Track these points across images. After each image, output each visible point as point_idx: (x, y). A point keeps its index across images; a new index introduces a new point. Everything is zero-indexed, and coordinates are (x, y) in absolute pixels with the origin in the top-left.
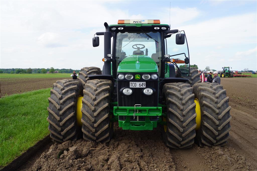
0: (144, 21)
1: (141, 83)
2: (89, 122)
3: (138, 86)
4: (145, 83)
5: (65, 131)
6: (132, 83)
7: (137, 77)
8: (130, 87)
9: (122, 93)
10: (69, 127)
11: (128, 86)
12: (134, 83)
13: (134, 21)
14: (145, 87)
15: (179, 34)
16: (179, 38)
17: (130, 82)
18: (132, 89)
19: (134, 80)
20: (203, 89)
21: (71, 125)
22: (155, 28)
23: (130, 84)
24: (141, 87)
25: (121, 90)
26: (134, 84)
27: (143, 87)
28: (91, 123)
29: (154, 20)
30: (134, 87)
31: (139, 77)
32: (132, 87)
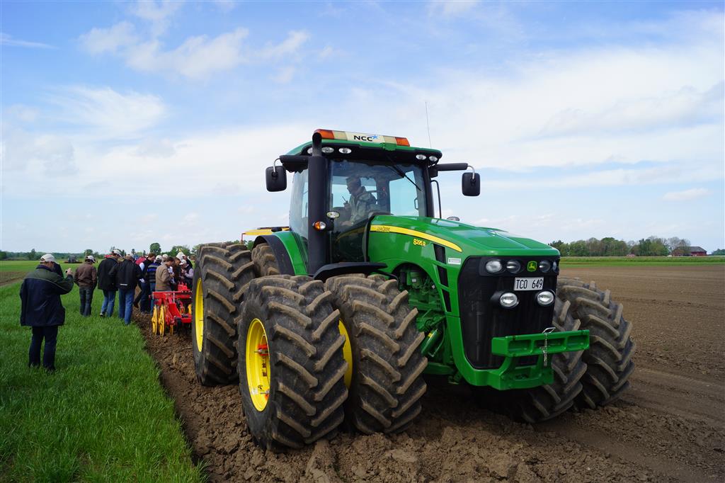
0: (375, 137)
1: (536, 280)
2: (387, 384)
3: (529, 288)
4: (543, 279)
5: (325, 413)
6: (521, 279)
7: (531, 267)
8: (516, 289)
9: (497, 304)
10: (337, 402)
11: (510, 289)
12: (524, 279)
13: (355, 137)
14: (541, 289)
15: (472, 174)
16: (471, 182)
17: (516, 279)
18: (517, 293)
19: (526, 274)
20: (575, 290)
21: (342, 397)
22: (418, 157)
23: (516, 282)
24: (536, 289)
25: (496, 296)
26: (523, 283)
27: (538, 289)
28: (390, 386)
29: (397, 138)
30: (523, 289)
31: (533, 267)
32: (519, 289)
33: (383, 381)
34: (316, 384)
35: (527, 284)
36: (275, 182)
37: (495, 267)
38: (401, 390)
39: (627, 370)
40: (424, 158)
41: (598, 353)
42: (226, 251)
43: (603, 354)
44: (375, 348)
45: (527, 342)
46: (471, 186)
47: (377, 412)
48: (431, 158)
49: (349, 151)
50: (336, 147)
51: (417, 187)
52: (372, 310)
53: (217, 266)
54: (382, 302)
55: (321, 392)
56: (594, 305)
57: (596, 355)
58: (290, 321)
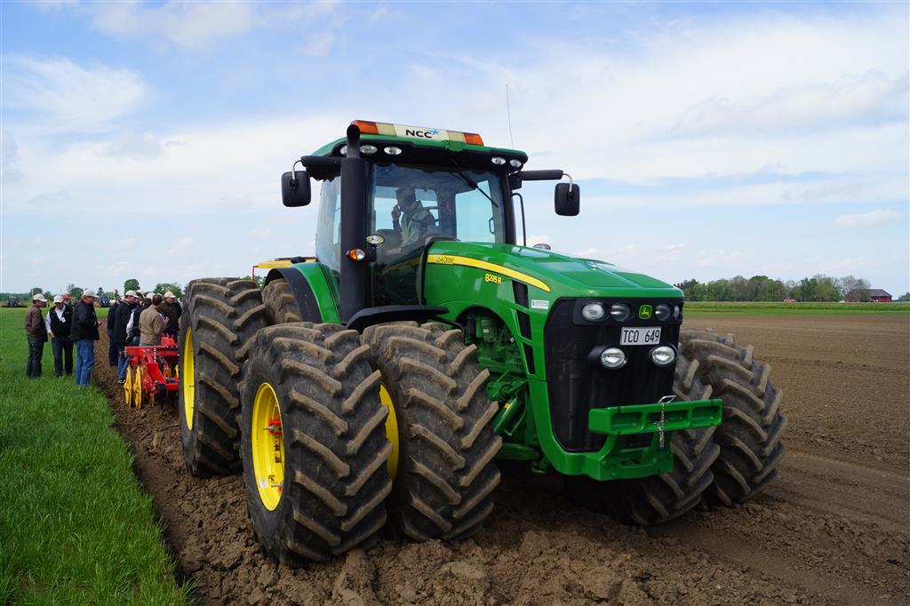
0: (435, 132)
1: (651, 330)
2: (446, 473)
3: (641, 342)
4: (660, 330)
5: (360, 512)
6: (630, 330)
7: (645, 313)
8: (623, 343)
9: (597, 364)
10: (377, 497)
11: (615, 343)
12: (634, 330)
13: (407, 131)
14: (658, 343)
17: (624, 329)
18: (623, 348)
19: (637, 322)
20: (706, 346)
21: (384, 490)
22: (494, 160)
23: (624, 333)
24: (650, 343)
25: (595, 352)
26: (632, 334)
27: (654, 343)
28: (450, 475)
29: (466, 134)
30: (633, 343)
31: (647, 313)
32: (627, 343)
33: (441, 469)
34: (347, 473)
35: (639, 336)
36: (295, 193)
37: (595, 312)
38: (465, 480)
39: (774, 454)
40: (503, 162)
41: (735, 431)
42: (225, 290)
43: (742, 432)
44: (430, 423)
45: (636, 416)
46: (568, 202)
47: (432, 511)
48: (512, 162)
49: (398, 151)
50: (381, 145)
51: (493, 203)
52: (427, 371)
53: (214, 311)
54: (440, 361)
55: (354, 484)
56: (731, 366)
57: (732, 433)
58: (312, 386)
